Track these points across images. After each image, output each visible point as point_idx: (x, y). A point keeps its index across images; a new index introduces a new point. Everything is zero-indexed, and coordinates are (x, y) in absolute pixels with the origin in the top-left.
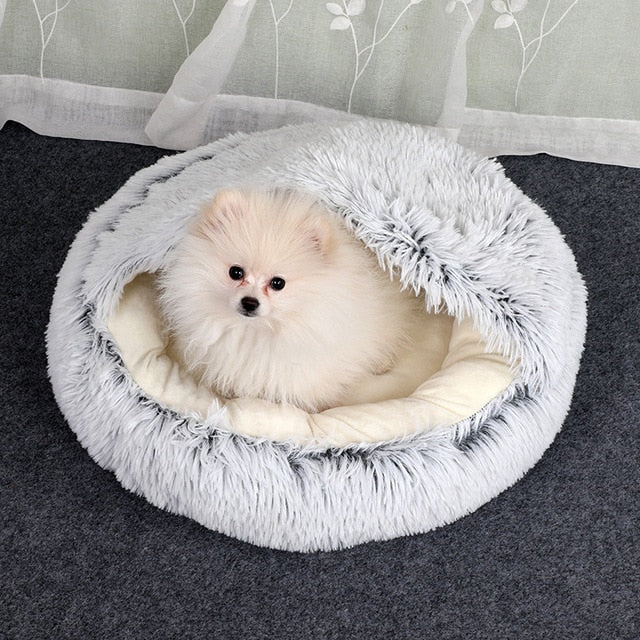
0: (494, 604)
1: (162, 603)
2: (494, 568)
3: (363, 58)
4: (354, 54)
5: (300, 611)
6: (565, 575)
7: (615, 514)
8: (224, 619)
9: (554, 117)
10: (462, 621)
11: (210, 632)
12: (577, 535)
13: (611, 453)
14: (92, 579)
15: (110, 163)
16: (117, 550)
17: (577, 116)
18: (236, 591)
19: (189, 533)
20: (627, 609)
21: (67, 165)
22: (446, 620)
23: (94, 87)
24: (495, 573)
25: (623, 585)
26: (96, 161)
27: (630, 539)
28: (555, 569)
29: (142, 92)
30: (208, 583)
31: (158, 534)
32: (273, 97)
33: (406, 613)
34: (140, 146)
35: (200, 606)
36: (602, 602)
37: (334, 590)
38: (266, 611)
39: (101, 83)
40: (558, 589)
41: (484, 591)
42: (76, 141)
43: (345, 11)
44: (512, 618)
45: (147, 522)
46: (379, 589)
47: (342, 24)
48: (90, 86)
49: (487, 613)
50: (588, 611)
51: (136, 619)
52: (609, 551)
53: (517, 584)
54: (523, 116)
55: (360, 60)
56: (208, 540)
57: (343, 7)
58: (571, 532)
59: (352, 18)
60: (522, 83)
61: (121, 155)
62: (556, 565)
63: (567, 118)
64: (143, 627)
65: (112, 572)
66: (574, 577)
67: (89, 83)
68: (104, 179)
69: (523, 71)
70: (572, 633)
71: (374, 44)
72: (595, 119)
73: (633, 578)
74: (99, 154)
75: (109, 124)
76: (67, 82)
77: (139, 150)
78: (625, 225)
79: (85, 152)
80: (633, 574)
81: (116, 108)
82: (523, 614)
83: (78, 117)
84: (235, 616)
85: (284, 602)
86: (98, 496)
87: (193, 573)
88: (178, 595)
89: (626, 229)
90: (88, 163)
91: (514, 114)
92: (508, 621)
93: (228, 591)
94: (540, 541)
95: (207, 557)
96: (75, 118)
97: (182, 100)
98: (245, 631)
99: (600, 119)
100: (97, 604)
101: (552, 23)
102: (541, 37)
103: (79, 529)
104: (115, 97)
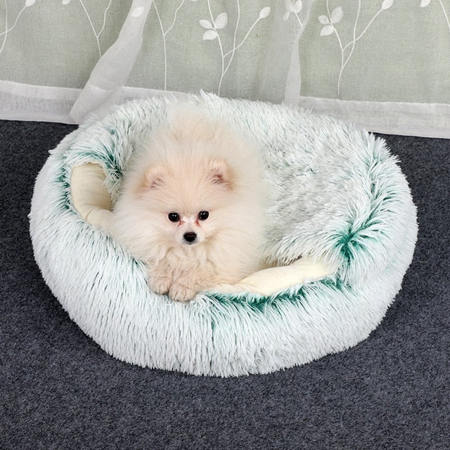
0: (309, 395)
1: (64, 397)
2: (310, 374)
3: (227, 59)
4: (221, 57)
5: (165, 400)
6: (362, 377)
7: (401, 340)
8: (109, 405)
9: (368, 102)
10: (285, 405)
11: (99, 413)
12: (373, 353)
13: (401, 304)
14: (13, 383)
15: (43, 135)
16: (33, 364)
17: (384, 101)
18: (120, 389)
19: (87, 355)
20: (407, 397)
21: (11, 137)
22: (273, 405)
23: (33, 86)
24: (311, 377)
25: (405, 383)
26: (32, 134)
27: (412, 355)
28: (355, 374)
29: (68, 89)
30: (98, 384)
31: (63, 355)
32: (164, 89)
33: (245, 401)
34: (65, 125)
35: (92, 398)
36: (389, 393)
37: (191, 388)
38: (141, 400)
39: (39, 83)
40: (357, 385)
41: (302, 387)
42: (19, 122)
43: (213, 26)
44: (322, 403)
45: (56, 348)
46: (225, 387)
47: (211, 35)
48: (31, 86)
49: (303, 400)
50: (379, 398)
51: (44, 406)
52: (396, 363)
53: (327, 383)
54: (344, 102)
55: (225, 62)
56: (100, 358)
57: (212, 23)
58: (369, 351)
59: (218, 31)
60: (342, 76)
61: (51, 130)
62: (357, 371)
63: (377, 103)
64: (49, 411)
65: (28, 378)
66: (369, 378)
67: (30, 84)
68: (38, 144)
69: (343, 67)
70: (366, 412)
71: (234, 49)
72: (397, 103)
73: (412, 378)
74: (36, 129)
75: (44, 111)
76: (13, 83)
77: (64, 127)
78: (419, 167)
79: (25, 129)
80: (413, 376)
81: (49, 100)
82: (330, 401)
83: (22, 108)
84: (117, 403)
85: (154, 395)
86: (21, 333)
87: (88, 378)
88: (76, 391)
89: (419, 170)
90: (27, 135)
91: (338, 100)
92: (319, 405)
93: (113, 389)
94: (346, 357)
95: (99, 369)
96: (19, 108)
97: (97, 88)
98: (124, 413)
99: (402, 103)
100: (16, 397)
101: (362, 30)
102: (354, 40)
103: (5, 352)
104: (49, 93)
